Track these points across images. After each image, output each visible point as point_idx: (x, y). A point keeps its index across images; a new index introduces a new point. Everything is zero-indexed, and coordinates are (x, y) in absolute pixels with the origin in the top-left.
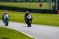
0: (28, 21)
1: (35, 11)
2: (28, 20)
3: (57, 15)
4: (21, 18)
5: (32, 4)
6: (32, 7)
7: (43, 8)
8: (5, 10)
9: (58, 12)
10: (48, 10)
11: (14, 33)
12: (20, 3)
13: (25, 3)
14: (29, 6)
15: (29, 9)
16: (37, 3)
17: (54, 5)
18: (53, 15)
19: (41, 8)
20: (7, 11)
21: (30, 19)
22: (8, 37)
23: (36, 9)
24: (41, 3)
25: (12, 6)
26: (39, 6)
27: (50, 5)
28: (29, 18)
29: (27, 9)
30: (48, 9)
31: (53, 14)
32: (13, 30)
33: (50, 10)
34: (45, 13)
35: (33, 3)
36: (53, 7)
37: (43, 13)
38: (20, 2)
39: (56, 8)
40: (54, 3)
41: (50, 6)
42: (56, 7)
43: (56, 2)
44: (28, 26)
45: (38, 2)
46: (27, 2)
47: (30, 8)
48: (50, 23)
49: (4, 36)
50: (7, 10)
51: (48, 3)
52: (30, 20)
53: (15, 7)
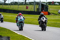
2: (42, 23)
7: (29, 10)
11: (5, 31)
12: (10, 6)
13: (14, 6)
16: (24, 6)
17: (38, 7)
19: (27, 10)
23: (23, 11)
24: (27, 6)
25: (3, 8)
30: (33, 10)
31: (37, 15)
32: (4, 28)
33: (35, 11)
36: (37, 9)
37: (29, 14)
39: (39, 10)
40: (38, 6)
43: (40, 5)
46: (15, 5)
51: (33, 6)
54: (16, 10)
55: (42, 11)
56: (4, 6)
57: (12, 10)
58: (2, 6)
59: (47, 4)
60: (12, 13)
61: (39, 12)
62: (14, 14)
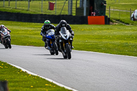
1: (39, 18)
3: (86, 26)
5: (33, 3)
6: (32, 11)
7: (56, 12)
9: (89, 20)
10: (66, 15)
12: (6, 3)
13: (18, 2)
14: (27, 9)
16: (44, 2)
17: (78, 6)
19: (52, 13)
23: (42, 15)
24: (52, 2)
26: (48, 7)
27: (72, 6)
29: (22, 14)
30: (67, 13)
33: (71, 15)
36: (77, 9)
39: (83, 12)
40: (79, 2)
41: (72, 8)
42: (83, 9)
47: (28, 12)
51: (67, 2)
54: (24, 12)
57: (13, 13)
62: (19, 23)
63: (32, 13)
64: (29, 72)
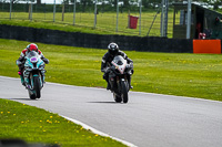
0: (115, 80)
2: (115, 78)
4: (62, 68)
5: (103, 16)
6: (100, 30)
7: (141, 31)
8: (8, 38)
9: (194, 47)
10: (158, 37)
11: (38, 120)
12: (59, 15)
13: (78, 15)
15: (92, 35)
16: (120, 15)
17: (178, 22)
18: (176, 55)
19: (134, 33)
20: (15, 41)
21: (122, 71)
22: (18, 135)
23: (117, 35)
25: (32, 24)
26: (127, 24)
27: (166, 22)
28: (121, 68)
29: (84, 34)
30: (158, 34)
33: (166, 38)
34: (146, 50)
35: (106, 14)
36: (175, 27)
38: (60, 11)
39: (185, 33)
40: (178, 15)
41: (166, 26)
42: (185, 28)
43: (186, 12)
44: (118, 100)
45: (122, 9)
46: (83, 11)
47: (93, 32)
48: (165, 83)
49: (5, 129)
50: (14, 38)
51: (159, 15)
52: (123, 76)
53: (42, 29)
54: (87, 31)
55: (196, 37)
56: (35, 15)
57: (69, 33)
58: (26, 15)
59: (216, 8)
60: (70, 45)
61: (186, 40)
62: (79, 50)
63: (100, 33)
64: (94, 131)
